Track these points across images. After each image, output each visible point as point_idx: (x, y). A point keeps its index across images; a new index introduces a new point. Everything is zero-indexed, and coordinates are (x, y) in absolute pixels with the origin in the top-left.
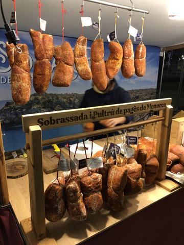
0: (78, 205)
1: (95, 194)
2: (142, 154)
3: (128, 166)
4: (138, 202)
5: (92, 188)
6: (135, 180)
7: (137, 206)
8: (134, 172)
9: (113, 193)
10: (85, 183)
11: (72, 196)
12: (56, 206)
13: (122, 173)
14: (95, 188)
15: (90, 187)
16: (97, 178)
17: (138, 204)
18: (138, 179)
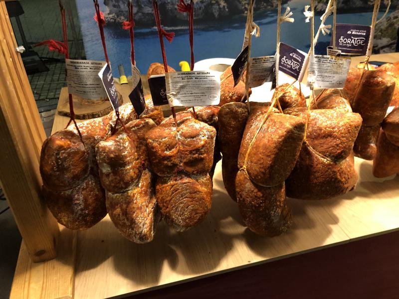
0: (129, 201)
1: (186, 180)
2: (378, 84)
3: (315, 114)
4: (335, 221)
5: (177, 161)
6: (326, 161)
7: (329, 232)
8: (329, 135)
9: (249, 185)
10: (155, 144)
11: (108, 175)
12: (68, 192)
13: (282, 132)
14: (186, 164)
15: (169, 158)
16: (194, 136)
17: (333, 227)
18: (338, 157)
